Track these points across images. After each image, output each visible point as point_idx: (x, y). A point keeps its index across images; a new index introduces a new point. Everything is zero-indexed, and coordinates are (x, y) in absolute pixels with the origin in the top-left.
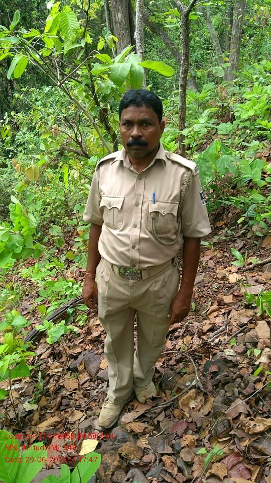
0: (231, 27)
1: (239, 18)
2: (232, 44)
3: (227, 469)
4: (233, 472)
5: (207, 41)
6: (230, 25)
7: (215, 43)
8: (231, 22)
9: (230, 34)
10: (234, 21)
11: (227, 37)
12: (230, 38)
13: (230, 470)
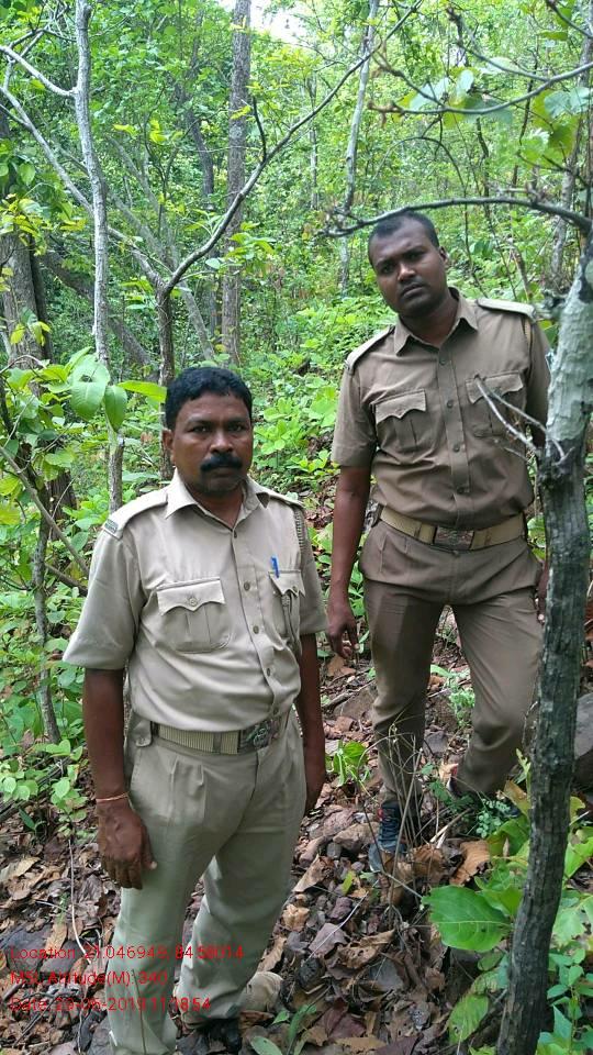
2: (224, 318)
3: (326, 1032)
4: (337, 1034)
11: (212, 302)
13: (332, 1032)
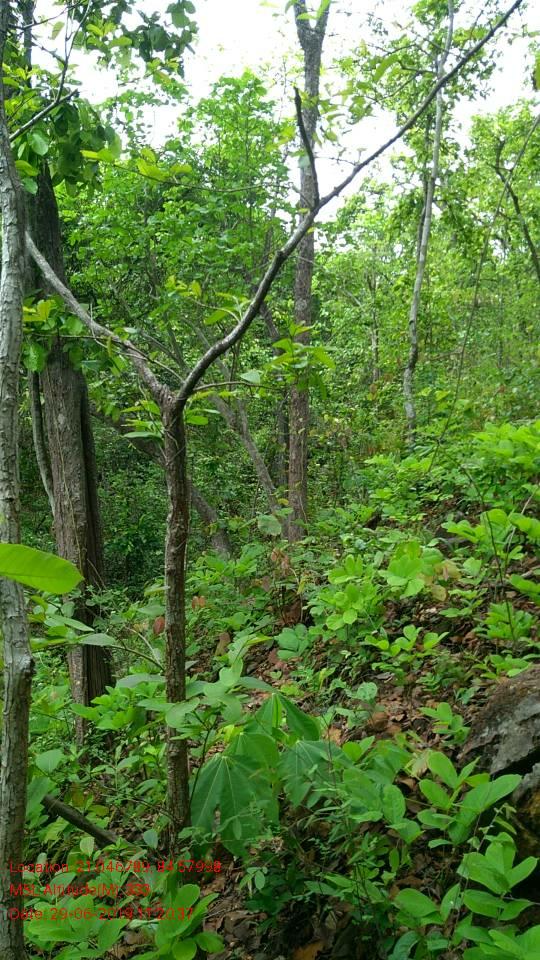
0: (288, 447)
1: (299, 432)
2: (291, 475)
5: (249, 469)
6: (285, 444)
7: (261, 471)
8: (287, 439)
9: (287, 458)
10: (291, 438)
11: (280, 463)
12: (287, 465)
